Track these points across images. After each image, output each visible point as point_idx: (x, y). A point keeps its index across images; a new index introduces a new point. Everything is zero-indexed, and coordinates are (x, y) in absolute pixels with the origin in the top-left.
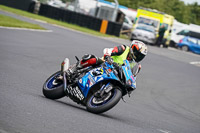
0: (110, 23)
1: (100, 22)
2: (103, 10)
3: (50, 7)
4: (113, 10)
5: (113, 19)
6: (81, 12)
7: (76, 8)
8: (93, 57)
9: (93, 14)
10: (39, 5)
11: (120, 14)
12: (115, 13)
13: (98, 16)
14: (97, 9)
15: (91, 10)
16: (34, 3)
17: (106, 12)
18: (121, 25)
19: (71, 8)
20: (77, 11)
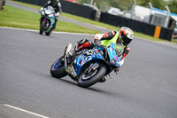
0: (162, 29)
1: (153, 28)
2: (156, 18)
3: (110, 15)
4: (165, 17)
5: (166, 26)
6: (137, 19)
7: (132, 15)
8: (87, 41)
9: (147, 21)
10: (99, 13)
11: (171, 21)
12: (167, 20)
13: (152, 23)
14: (151, 16)
15: (145, 18)
16: (95, 11)
17: (159, 19)
18: (172, 31)
19: (128, 16)
20: (133, 18)
